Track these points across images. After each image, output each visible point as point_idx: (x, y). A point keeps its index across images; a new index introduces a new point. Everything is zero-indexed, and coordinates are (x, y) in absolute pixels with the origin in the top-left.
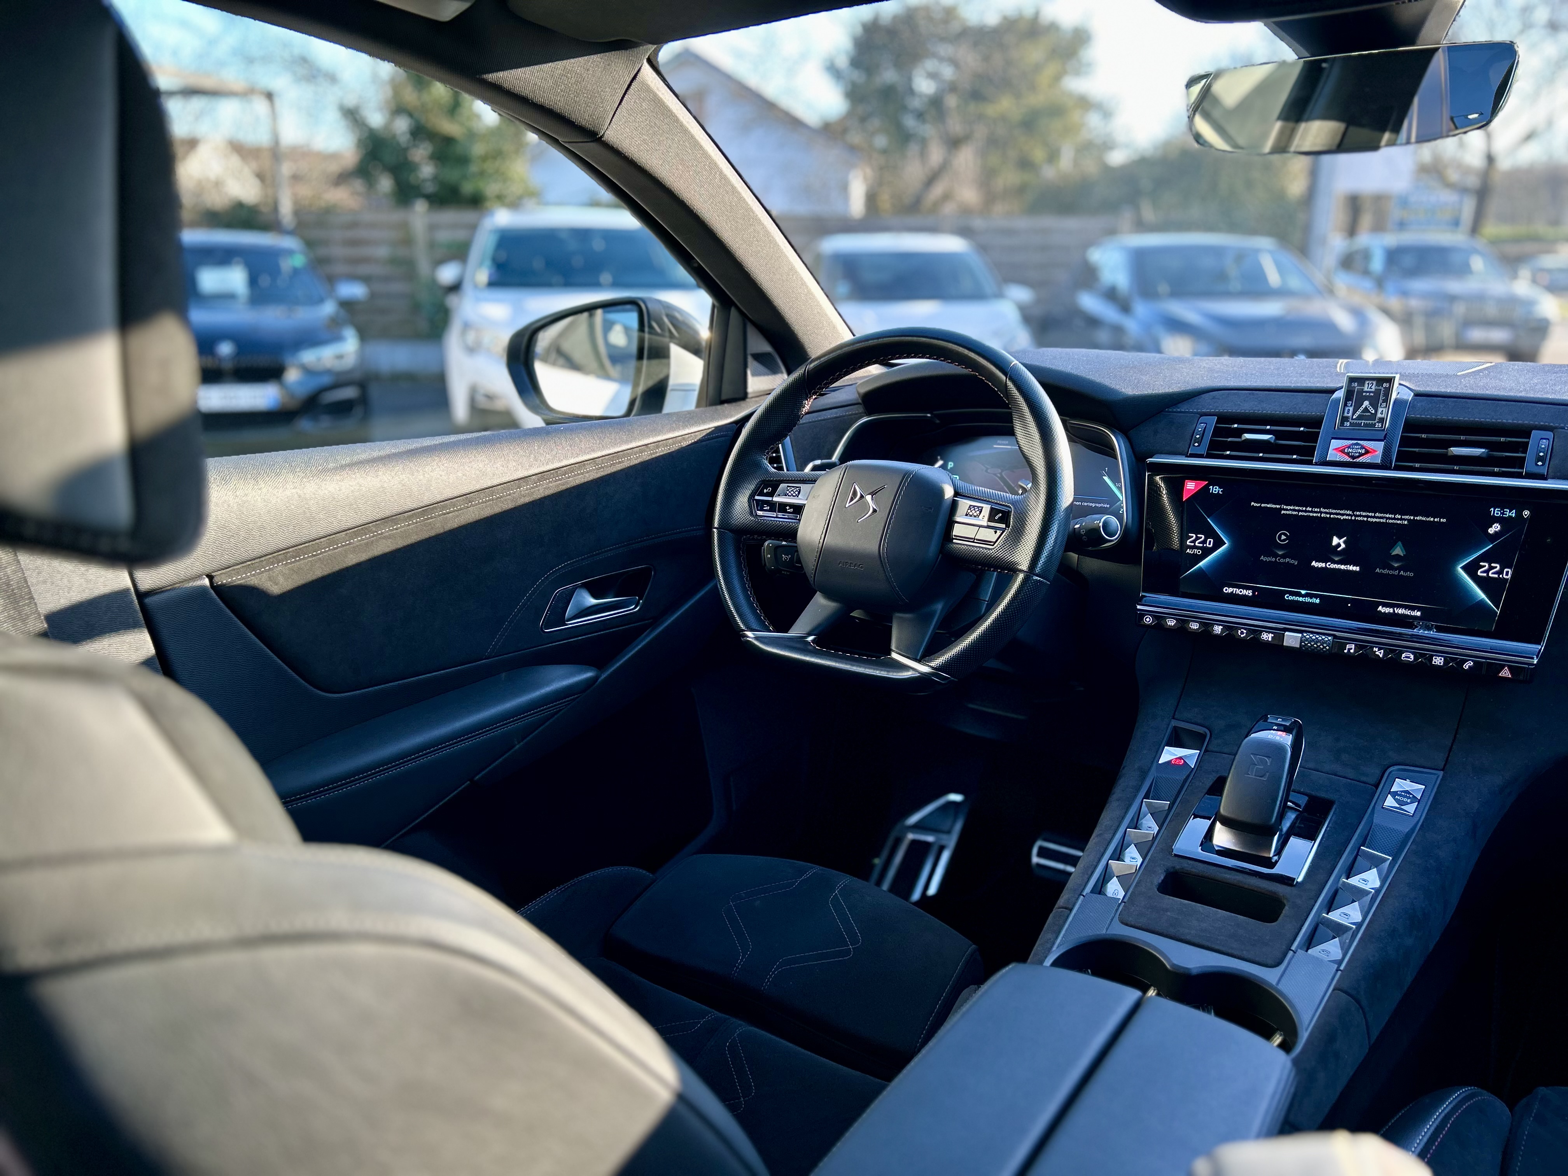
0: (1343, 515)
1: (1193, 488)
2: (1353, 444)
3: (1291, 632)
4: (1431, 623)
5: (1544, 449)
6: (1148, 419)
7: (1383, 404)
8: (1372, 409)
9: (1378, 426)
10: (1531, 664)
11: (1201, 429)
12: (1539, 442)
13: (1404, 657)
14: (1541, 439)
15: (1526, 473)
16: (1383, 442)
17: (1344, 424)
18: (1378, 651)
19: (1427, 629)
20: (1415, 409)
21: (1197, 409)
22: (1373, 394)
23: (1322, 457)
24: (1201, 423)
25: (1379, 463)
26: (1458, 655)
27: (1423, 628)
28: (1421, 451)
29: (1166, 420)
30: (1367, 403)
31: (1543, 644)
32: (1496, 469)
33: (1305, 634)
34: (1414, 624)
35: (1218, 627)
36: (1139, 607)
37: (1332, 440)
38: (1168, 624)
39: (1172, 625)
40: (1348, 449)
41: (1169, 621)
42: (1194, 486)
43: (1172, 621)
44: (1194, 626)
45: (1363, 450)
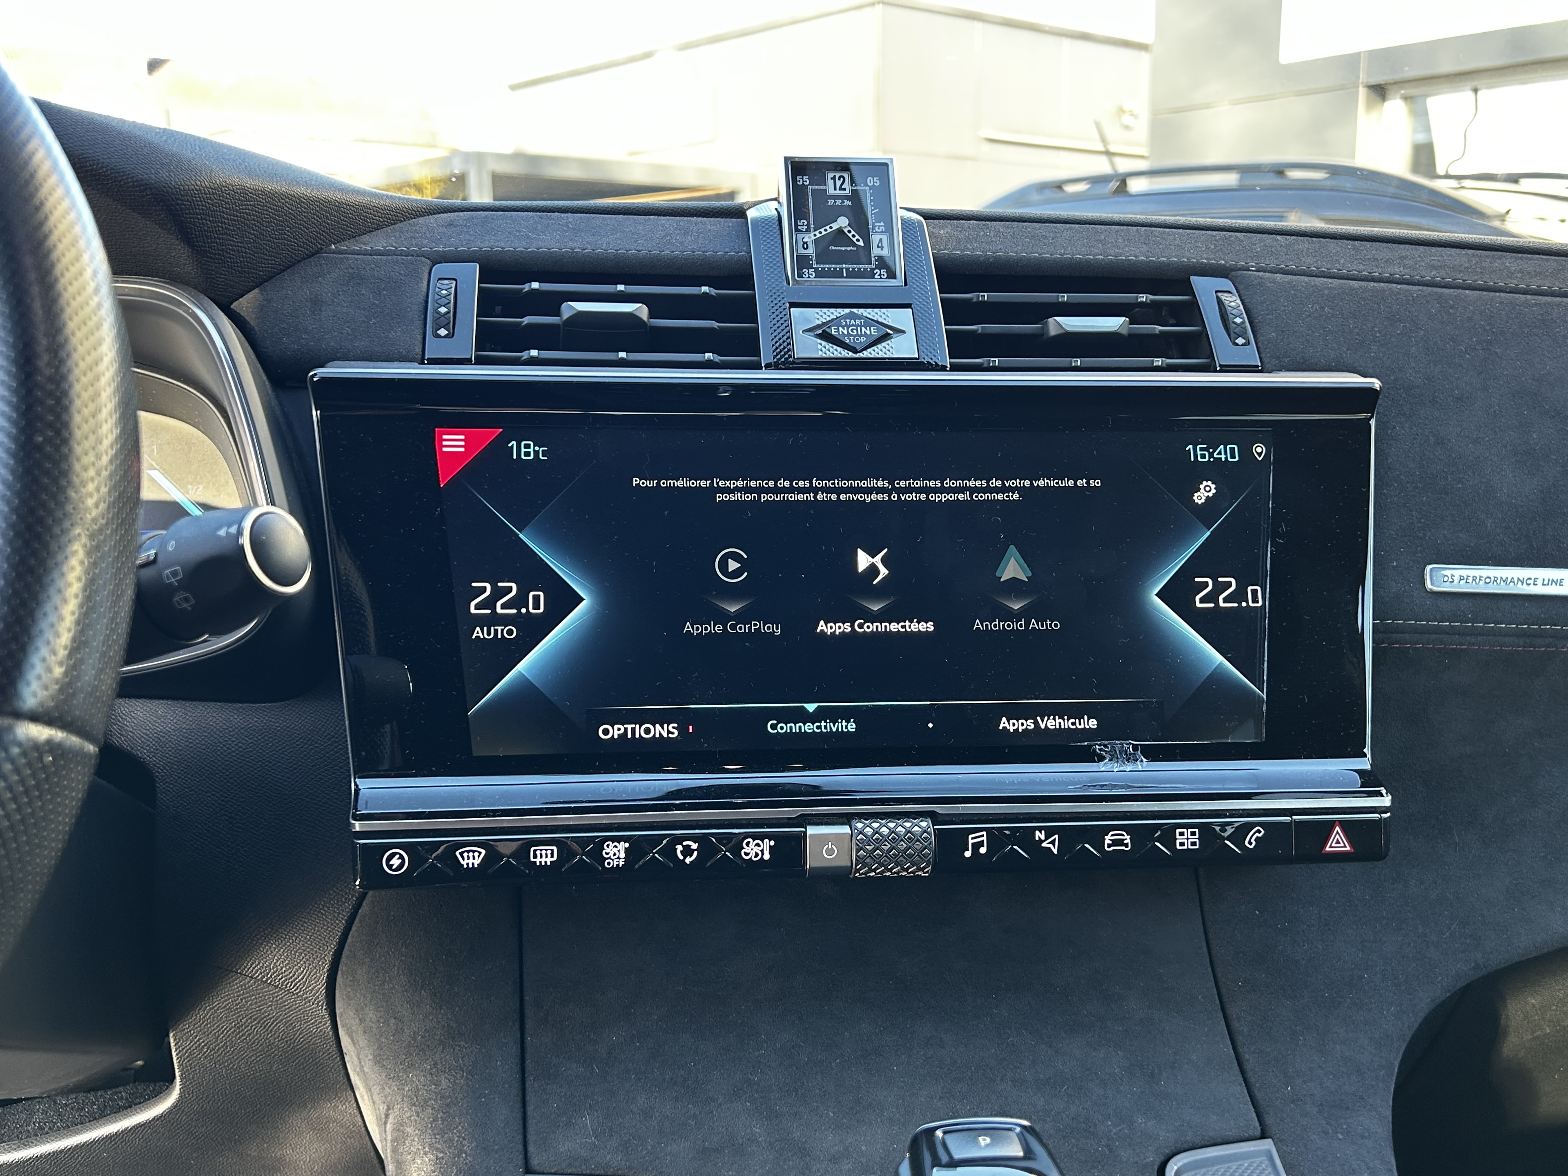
0: (868, 491)
1: (462, 450)
2: (845, 317)
3: (822, 824)
4: (1130, 743)
5: (1235, 312)
6: (287, 268)
7: (876, 224)
8: (857, 237)
9: (880, 275)
10: (1384, 810)
11: (444, 292)
12: (1217, 297)
13: (1110, 842)
14: (1216, 292)
15: (1220, 366)
16: (911, 310)
17: (803, 273)
18: (1046, 839)
19: (1128, 760)
20: (939, 240)
21: (417, 245)
22: (849, 203)
23: (781, 351)
24: (440, 279)
25: (918, 359)
26: (1225, 817)
27: (1117, 758)
28: (989, 331)
29: (337, 270)
30: (843, 222)
31: (1369, 756)
32: (1158, 362)
33: (860, 825)
34: (1094, 750)
35: (615, 846)
36: (358, 826)
37: (791, 309)
38: (463, 865)
39: (476, 866)
40: (838, 329)
41: (461, 854)
42: (462, 443)
43: (474, 851)
44: (544, 856)
45: (872, 331)
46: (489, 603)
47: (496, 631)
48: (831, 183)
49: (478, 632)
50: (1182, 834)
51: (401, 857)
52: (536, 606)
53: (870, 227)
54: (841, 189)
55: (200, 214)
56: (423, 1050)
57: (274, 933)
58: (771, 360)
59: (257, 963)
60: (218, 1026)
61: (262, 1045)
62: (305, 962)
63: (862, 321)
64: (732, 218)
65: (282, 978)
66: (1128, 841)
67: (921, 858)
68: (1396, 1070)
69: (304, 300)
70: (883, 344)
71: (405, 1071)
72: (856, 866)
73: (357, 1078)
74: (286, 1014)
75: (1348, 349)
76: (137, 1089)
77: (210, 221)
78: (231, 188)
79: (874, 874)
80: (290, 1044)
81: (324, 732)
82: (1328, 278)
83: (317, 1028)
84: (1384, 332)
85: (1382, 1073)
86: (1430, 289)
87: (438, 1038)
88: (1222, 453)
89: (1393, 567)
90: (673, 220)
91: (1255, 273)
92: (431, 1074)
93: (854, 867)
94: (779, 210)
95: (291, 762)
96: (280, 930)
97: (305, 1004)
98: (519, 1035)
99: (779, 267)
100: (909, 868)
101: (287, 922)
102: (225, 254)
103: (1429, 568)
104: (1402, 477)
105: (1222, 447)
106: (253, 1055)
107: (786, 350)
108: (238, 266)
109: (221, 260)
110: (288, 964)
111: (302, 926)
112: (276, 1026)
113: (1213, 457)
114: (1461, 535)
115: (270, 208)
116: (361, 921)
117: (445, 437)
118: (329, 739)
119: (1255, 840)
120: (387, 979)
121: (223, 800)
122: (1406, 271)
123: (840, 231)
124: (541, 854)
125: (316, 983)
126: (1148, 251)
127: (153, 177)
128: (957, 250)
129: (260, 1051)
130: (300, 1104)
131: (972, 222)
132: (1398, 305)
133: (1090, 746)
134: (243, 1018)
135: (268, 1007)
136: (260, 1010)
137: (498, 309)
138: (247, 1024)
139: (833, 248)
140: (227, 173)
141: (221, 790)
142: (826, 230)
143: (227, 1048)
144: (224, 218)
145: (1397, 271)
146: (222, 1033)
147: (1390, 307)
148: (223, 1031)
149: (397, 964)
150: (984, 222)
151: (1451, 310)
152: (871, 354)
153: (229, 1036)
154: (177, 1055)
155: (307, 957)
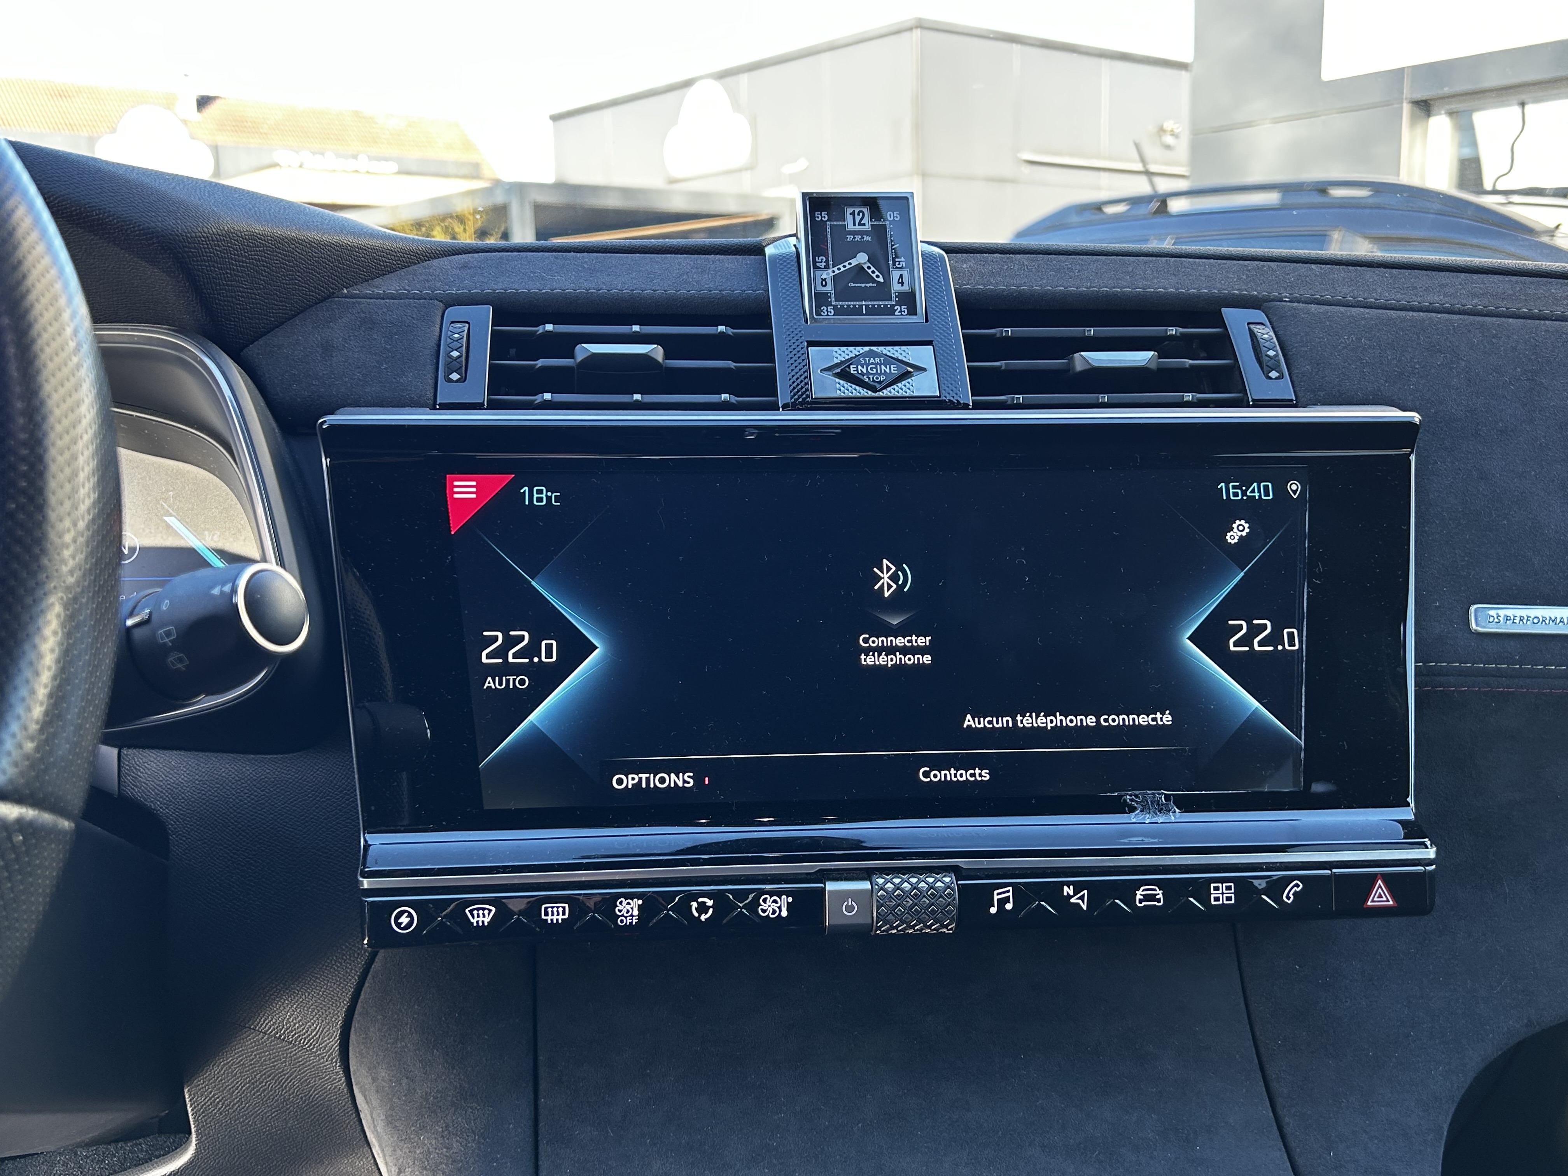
1: (474, 496)
2: (864, 355)
3: (842, 880)
4: (1163, 793)
5: (1267, 344)
6: (299, 313)
7: (896, 260)
8: (877, 273)
9: (900, 311)
10: (1429, 862)
11: (456, 336)
12: (1250, 329)
13: (1142, 897)
14: (1249, 324)
15: (1253, 400)
16: (932, 347)
17: (822, 311)
18: (1075, 894)
19: (1160, 811)
20: (961, 274)
21: (429, 288)
22: (869, 239)
23: (798, 391)
24: (453, 322)
25: (940, 397)
26: (1262, 870)
27: (1149, 809)
28: (1012, 368)
29: (349, 315)
30: (862, 258)
31: (1412, 805)
32: (1189, 397)
33: (880, 881)
34: (1125, 801)
35: (629, 904)
36: (366, 883)
37: (809, 348)
38: (473, 923)
39: (486, 924)
40: (857, 368)
41: (471, 912)
42: (474, 490)
43: (484, 909)
44: (555, 913)
45: (892, 369)
46: (501, 652)
47: (508, 681)
48: (850, 218)
49: (489, 682)
50: (1216, 888)
51: (410, 915)
52: (549, 655)
53: (891, 262)
54: (860, 224)
55: (208, 261)
56: (435, 1112)
57: (286, 989)
58: (788, 400)
59: (270, 1019)
60: (232, 1082)
61: (277, 1101)
62: (318, 1019)
63: (882, 359)
64: (750, 255)
65: (295, 1034)
66: (1160, 896)
67: (945, 915)
68: (1445, 1133)
69: (315, 345)
70: (903, 383)
71: (417, 1134)
72: (877, 923)
73: (372, 1136)
74: (300, 1070)
75: (1386, 382)
76: (157, 1140)
77: (218, 268)
78: (239, 233)
79: (895, 931)
80: (305, 1101)
81: (336, 784)
82: (1365, 307)
83: (332, 1085)
84: (1424, 363)
85: (1430, 1137)
86: (1471, 317)
87: (449, 1099)
88: (1255, 491)
89: (1436, 607)
90: (691, 258)
91: (1288, 304)
92: (442, 1136)
93: (875, 924)
94: (797, 246)
95: (303, 815)
96: (292, 986)
97: (319, 1060)
98: (532, 1097)
99: (797, 305)
100: (932, 925)
101: (299, 977)
102: (234, 300)
103: (1473, 608)
104: (1444, 514)
105: (1255, 484)
106: (268, 1111)
107: (804, 390)
108: (248, 313)
109: (231, 307)
110: (301, 1020)
111: (314, 982)
112: (290, 1082)
113: (1246, 495)
114: (1507, 574)
115: (280, 253)
116: (373, 977)
117: (456, 483)
118: (341, 792)
119: (1293, 895)
120: (400, 1037)
121: (234, 854)
122: (1446, 299)
123: (859, 267)
124: (552, 912)
125: (329, 1039)
126: (1177, 283)
127: (160, 225)
128: (979, 285)
129: (275, 1108)
130: (316, 1160)
131: (995, 255)
132: (1438, 334)
133: (1121, 796)
134: (258, 1074)
135: (282, 1063)
136: (274, 1066)
137: (513, 351)
138: (261, 1080)
139: (853, 285)
140: (235, 219)
141: (233, 843)
142: (844, 266)
143: (242, 1104)
144: (233, 265)
145: (1437, 299)
146: (237, 1089)
147: (1429, 337)
148: (238, 1087)
149: (409, 1021)
150: (1008, 255)
151: (1493, 340)
152: (890, 392)
153: (243, 1093)
154: (192, 1110)
155: (320, 1013)
